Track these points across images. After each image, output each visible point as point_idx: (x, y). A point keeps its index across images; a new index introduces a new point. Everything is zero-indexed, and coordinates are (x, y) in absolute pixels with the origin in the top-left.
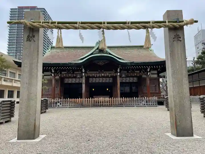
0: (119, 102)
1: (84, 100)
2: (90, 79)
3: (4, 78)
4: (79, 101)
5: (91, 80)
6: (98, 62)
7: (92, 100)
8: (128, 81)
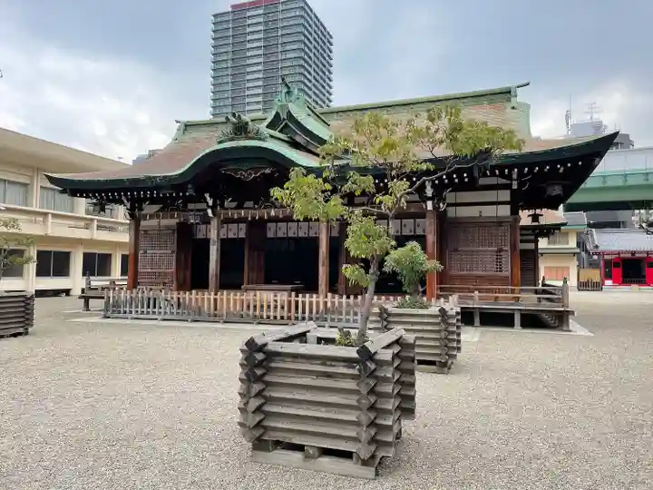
0: (314, 311)
1: (212, 297)
2: (269, 225)
3: (98, 221)
4: (190, 299)
5: (273, 230)
6: (236, 171)
7: (228, 300)
8: (397, 232)
